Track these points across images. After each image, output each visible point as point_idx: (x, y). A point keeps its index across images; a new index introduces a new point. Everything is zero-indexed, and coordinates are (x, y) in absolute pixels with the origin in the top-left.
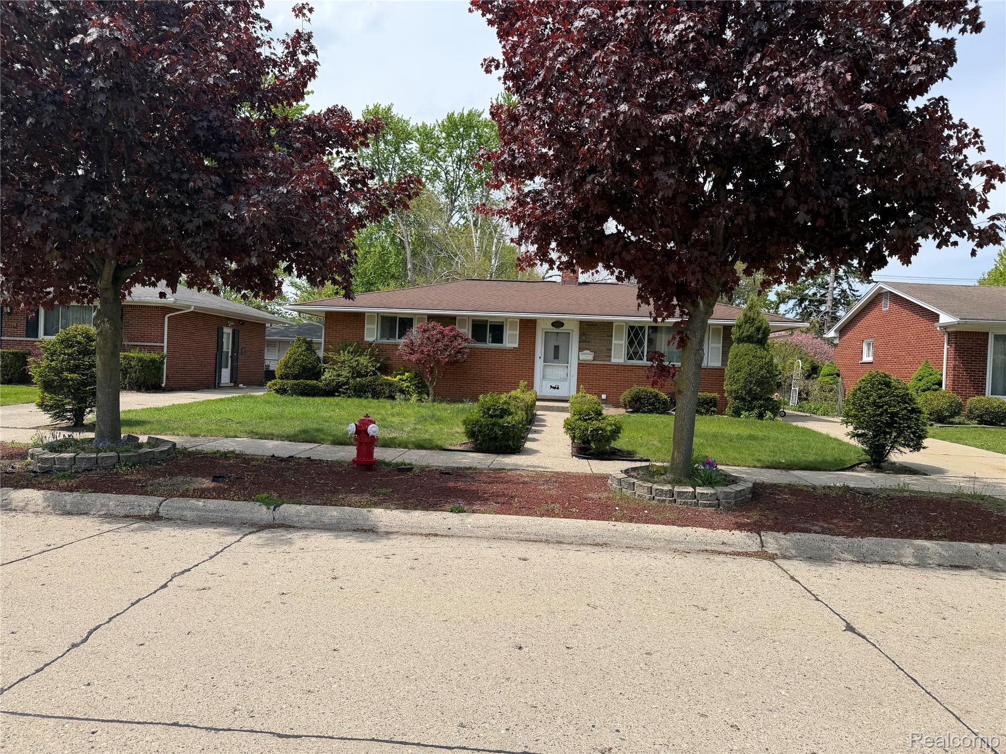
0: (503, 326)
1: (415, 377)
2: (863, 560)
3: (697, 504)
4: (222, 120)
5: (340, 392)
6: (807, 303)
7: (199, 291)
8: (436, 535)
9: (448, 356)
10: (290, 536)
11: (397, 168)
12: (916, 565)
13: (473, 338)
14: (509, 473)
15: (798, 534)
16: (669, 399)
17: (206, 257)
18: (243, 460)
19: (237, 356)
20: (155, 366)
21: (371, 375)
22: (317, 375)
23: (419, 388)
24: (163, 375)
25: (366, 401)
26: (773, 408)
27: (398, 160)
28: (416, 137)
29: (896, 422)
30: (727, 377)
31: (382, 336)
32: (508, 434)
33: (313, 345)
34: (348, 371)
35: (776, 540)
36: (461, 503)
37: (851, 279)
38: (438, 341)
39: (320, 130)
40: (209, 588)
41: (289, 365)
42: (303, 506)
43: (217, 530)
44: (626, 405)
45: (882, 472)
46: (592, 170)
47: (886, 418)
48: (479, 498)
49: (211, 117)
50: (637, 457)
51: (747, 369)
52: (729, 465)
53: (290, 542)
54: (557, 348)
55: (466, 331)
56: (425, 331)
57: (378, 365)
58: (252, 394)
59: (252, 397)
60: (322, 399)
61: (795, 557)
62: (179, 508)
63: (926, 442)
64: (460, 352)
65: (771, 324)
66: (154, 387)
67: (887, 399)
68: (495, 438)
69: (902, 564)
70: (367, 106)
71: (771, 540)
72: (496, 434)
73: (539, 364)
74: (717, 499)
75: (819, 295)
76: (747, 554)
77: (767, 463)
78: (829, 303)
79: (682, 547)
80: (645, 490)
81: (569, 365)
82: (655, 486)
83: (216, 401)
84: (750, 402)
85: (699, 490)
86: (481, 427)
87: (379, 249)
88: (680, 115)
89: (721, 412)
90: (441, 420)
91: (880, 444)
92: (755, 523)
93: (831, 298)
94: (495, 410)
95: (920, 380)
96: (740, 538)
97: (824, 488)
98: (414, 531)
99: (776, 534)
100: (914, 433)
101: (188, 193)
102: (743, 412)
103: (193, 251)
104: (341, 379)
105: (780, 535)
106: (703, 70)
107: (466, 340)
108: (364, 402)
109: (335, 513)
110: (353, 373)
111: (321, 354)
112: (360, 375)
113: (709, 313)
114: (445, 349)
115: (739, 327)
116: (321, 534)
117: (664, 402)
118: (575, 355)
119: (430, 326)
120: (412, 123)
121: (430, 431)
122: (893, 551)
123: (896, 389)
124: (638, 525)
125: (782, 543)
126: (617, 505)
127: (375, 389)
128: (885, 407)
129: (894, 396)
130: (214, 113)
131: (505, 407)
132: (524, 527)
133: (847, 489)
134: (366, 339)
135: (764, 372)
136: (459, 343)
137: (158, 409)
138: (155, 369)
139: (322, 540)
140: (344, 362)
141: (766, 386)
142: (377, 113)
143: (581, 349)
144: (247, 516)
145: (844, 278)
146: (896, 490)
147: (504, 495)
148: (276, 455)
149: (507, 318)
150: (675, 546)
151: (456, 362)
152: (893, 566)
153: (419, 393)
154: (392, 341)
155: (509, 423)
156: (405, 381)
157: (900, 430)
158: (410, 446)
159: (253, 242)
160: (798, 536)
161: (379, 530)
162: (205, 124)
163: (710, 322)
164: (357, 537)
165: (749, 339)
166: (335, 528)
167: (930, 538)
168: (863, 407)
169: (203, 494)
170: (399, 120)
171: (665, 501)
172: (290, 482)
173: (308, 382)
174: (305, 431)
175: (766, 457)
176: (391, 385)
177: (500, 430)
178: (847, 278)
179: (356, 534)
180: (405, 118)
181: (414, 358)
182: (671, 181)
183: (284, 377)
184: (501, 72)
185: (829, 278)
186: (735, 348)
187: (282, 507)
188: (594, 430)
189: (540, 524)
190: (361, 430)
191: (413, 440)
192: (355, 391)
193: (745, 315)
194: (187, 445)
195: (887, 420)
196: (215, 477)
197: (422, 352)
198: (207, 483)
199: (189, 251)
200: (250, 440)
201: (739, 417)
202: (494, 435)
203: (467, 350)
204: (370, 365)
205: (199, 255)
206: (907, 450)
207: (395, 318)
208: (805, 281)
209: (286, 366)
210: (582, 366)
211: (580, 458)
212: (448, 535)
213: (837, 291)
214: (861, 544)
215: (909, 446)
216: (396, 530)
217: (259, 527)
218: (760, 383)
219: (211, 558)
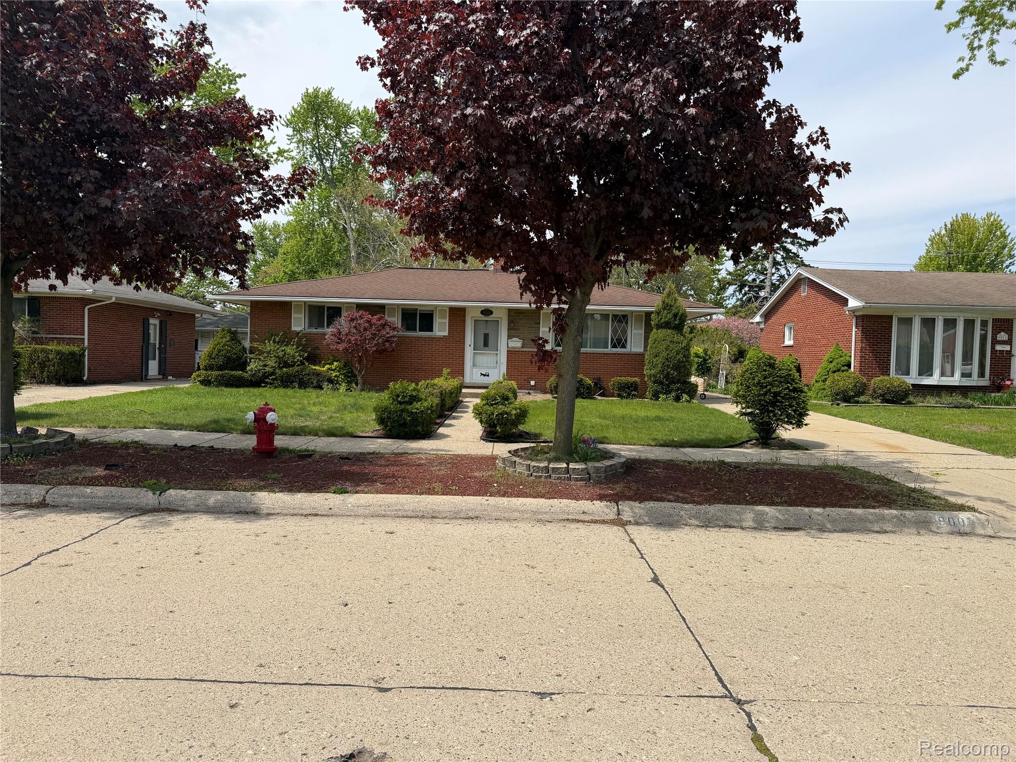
0: (432, 314)
1: (345, 366)
2: (707, 524)
3: (569, 479)
4: (102, 115)
5: (266, 383)
6: (747, 289)
7: (94, 283)
8: (316, 515)
9: (376, 345)
10: (171, 519)
11: (338, 153)
12: (755, 528)
13: (402, 326)
14: (410, 457)
15: (652, 502)
16: (593, 385)
17: (88, 250)
18: (142, 449)
19: (165, 347)
20: (75, 360)
21: (298, 365)
22: (243, 366)
23: (349, 377)
24: (84, 368)
25: (292, 391)
26: (689, 391)
27: (339, 145)
28: (357, 121)
29: (778, 401)
30: (646, 362)
31: (310, 326)
32: (417, 420)
33: (238, 335)
34: (274, 361)
35: (632, 509)
36: (348, 486)
37: (789, 265)
38: (365, 329)
39: (212, 122)
40: (72, 565)
41: (213, 356)
42: (188, 491)
43: (100, 515)
44: (551, 390)
45: (768, 448)
46: (462, 166)
47: (769, 397)
48: (367, 480)
49: (90, 112)
50: (543, 438)
51: (664, 354)
52: (625, 444)
53: (168, 524)
54: (486, 336)
55: (396, 320)
56: (352, 320)
57: (306, 355)
58: (176, 386)
59: (174, 389)
60: (247, 389)
61: (647, 523)
62: (65, 495)
63: (807, 420)
64: (388, 341)
65: (688, 310)
66: (76, 381)
67: (770, 379)
68: (404, 425)
69: (742, 528)
70: (307, 89)
71: (627, 509)
72: (405, 420)
73: (469, 352)
74: (588, 474)
75: (758, 281)
76: (603, 522)
77: (661, 442)
78: (768, 289)
79: (547, 517)
80: (525, 468)
81: (498, 352)
82: (533, 464)
83: (136, 393)
84: (668, 386)
85: (572, 466)
86: (390, 413)
87: (322, 236)
88: (526, 117)
89: (642, 396)
90: (362, 408)
91: (764, 422)
92: (616, 494)
93: (770, 284)
94: (404, 397)
95: (831, 362)
96: (599, 508)
97: (699, 463)
98: (295, 512)
99: (632, 503)
100: (795, 411)
101: (68, 187)
102: (661, 395)
103: (74, 245)
104: (267, 369)
105: (637, 504)
106: (549, 74)
107: (394, 329)
108: (290, 392)
109: (219, 497)
110: (280, 363)
111: (247, 344)
112: (287, 365)
113: (586, 300)
114: (373, 338)
115: (658, 313)
116: (202, 516)
117: (588, 387)
118: (505, 343)
119: (358, 315)
120: (353, 107)
121: (347, 420)
122: (735, 516)
123: (780, 370)
124: (510, 499)
125: (637, 511)
126: (497, 482)
127: (302, 379)
128: (768, 388)
129: (777, 376)
130: (94, 107)
131: (414, 394)
132: (403, 505)
133: (723, 463)
134: (294, 328)
135: (680, 357)
136: (387, 332)
137: (72, 403)
138: (75, 361)
139: (202, 522)
140: (269, 352)
141: (682, 370)
142: (316, 96)
143: (510, 337)
144: (134, 501)
145: (782, 263)
146: (769, 464)
147: (393, 476)
148: (178, 444)
149: (436, 307)
150: (540, 516)
151: (385, 350)
152: (733, 530)
153: (349, 383)
154: (320, 330)
155: (418, 409)
156: (334, 370)
157: (783, 408)
158: (320, 433)
159: (135, 235)
160: (651, 504)
161: (261, 512)
162: (85, 118)
163: (588, 307)
164: (235, 520)
165: (666, 325)
166: (218, 511)
167: (772, 504)
168: (749, 387)
169: (92, 482)
170: (339, 105)
171: (541, 477)
172: (183, 470)
173: (233, 373)
174: (216, 422)
175: (661, 436)
176: (318, 374)
177: (409, 416)
178: (785, 264)
179: (237, 516)
180: (346, 102)
181: (341, 347)
182: (522, 179)
183: (209, 368)
184: (377, 69)
185: (767, 264)
186: (655, 334)
187: (167, 492)
188: (499, 414)
189: (418, 502)
190: (260, 418)
191: (325, 427)
192: (282, 381)
193: (663, 302)
194: (90, 437)
195: (770, 400)
196: (107, 466)
197: (349, 341)
198: (100, 472)
199: (71, 244)
200: (159, 430)
201: (658, 400)
202: (403, 421)
203: (396, 339)
204: (297, 354)
205: (80, 248)
206: (790, 427)
207: (324, 307)
208: (745, 267)
209: (210, 356)
210: (511, 353)
211: (486, 441)
212: (329, 514)
213: (775, 277)
214: (707, 510)
215: (791, 423)
216: (278, 511)
217: (142, 511)
218: (677, 367)
219: (84, 539)
